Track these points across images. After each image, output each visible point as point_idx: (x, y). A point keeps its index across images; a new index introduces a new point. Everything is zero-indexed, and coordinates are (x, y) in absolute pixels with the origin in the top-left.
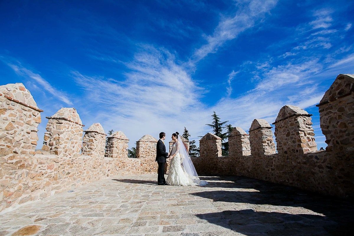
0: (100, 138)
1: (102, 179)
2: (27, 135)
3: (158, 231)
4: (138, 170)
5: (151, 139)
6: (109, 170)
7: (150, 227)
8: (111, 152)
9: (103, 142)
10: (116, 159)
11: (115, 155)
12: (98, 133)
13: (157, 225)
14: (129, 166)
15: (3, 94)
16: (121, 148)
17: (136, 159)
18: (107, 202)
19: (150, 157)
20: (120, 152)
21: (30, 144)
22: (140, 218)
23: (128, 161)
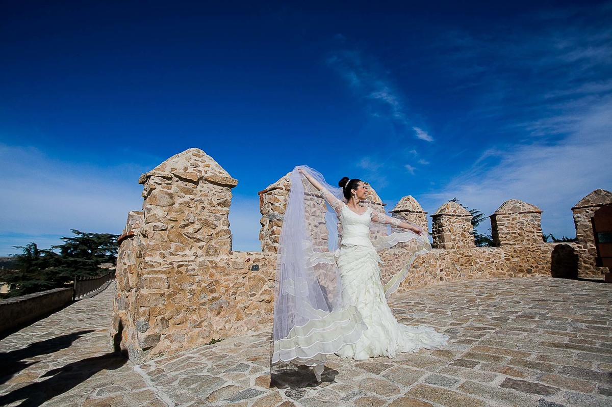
0: (415, 219)
1: (431, 284)
2: (316, 230)
3: (491, 382)
4: (502, 269)
5: (521, 208)
6: (441, 270)
7: (481, 372)
8: (442, 239)
9: (422, 225)
10: (453, 250)
11: (449, 244)
12: (410, 211)
13: (495, 371)
14: (481, 263)
15: (284, 187)
16: (459, 231)
17: (496, 250)
18: (428, 321)
19: (524, 243)
20: (457, 239)
21: (321, 240)
22: (469, 355)
23: (477, 253)
